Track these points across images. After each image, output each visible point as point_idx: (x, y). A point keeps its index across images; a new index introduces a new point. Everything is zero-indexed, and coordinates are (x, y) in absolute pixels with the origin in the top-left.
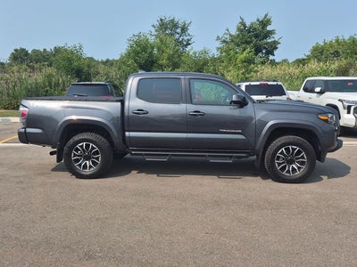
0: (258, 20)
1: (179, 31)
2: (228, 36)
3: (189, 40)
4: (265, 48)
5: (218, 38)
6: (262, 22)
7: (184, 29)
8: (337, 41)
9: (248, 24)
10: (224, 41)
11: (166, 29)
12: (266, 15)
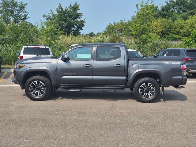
0: (71, 6)
1: (18, 8)
2: (51, 15)
3: (25, 16)
4: (76, 25)
5: (44, 16)
6: (73, 7)
7: (22, 8)
8: (121, 23)
9: (64, 8)
10: (49, 18)
11: (8, 6)
12: (76, 3)
